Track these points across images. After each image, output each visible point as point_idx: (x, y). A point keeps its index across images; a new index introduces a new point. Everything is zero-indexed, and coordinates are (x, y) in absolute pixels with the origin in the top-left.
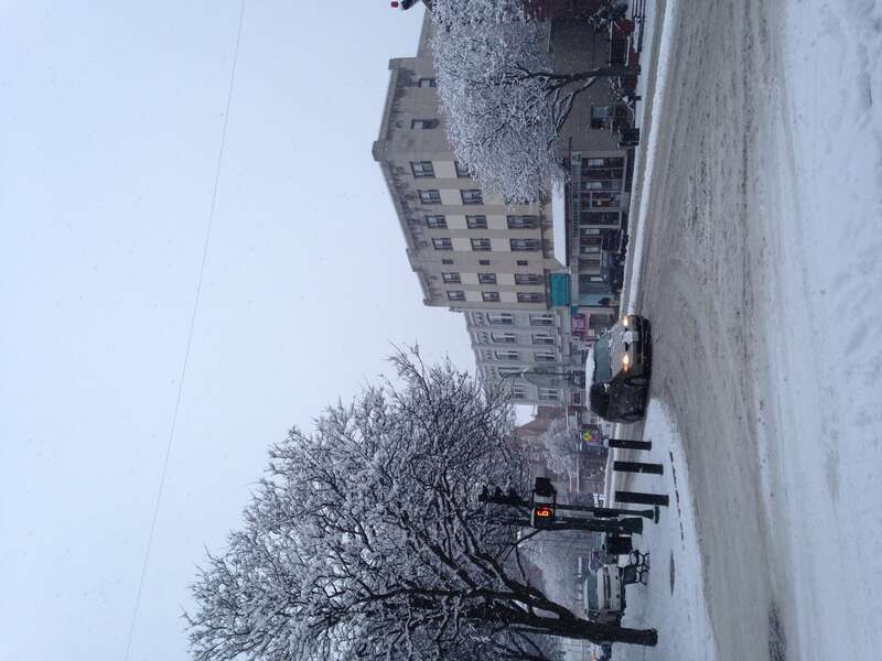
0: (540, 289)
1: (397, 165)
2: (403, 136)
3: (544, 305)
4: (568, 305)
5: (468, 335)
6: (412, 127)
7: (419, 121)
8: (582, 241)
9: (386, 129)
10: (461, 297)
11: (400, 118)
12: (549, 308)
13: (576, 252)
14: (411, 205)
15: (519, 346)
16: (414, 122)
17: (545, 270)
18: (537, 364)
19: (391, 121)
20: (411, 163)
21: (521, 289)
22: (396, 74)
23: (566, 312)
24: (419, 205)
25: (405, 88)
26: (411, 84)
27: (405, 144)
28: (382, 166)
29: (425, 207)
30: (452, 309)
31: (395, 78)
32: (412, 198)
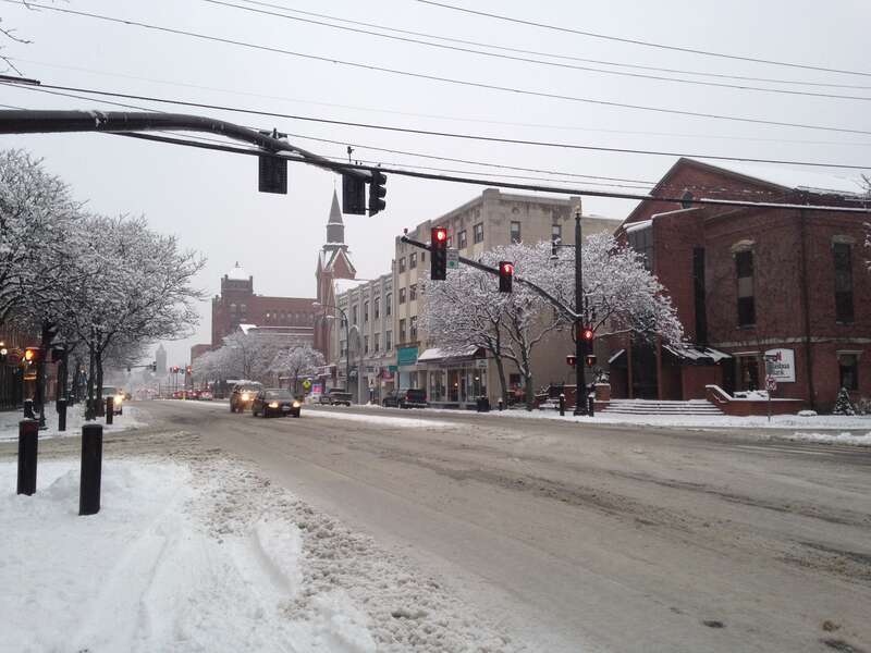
0: (408, 340)
1: (481, 211)
2: (503, 215)
3: (398, 343)
4: (399, 363)
5: (378, 277)
6: (512, 222)
7: (519, 227)
8: (437, 372)
9: (511, 198)
10: (402, 269)
11: (522, 210)
12: (397, 346)
13: (431, 368)
14: (457, 223)
15: (373, 321)
16: (518, 223)
17: (419, 342)
18: (362, 338)
19: (518, 202)
20: (482, 224)
21: (408, 322)
22: (566, 204)
23: (393, 362)
24: (458, 231)
25: (551, 213)
26: (556, 218)
27: (496, 217)
28: (480, 198)
29: (456, 237)
30: (394, 262)
31: (562, 203)
32: (462, 225)
